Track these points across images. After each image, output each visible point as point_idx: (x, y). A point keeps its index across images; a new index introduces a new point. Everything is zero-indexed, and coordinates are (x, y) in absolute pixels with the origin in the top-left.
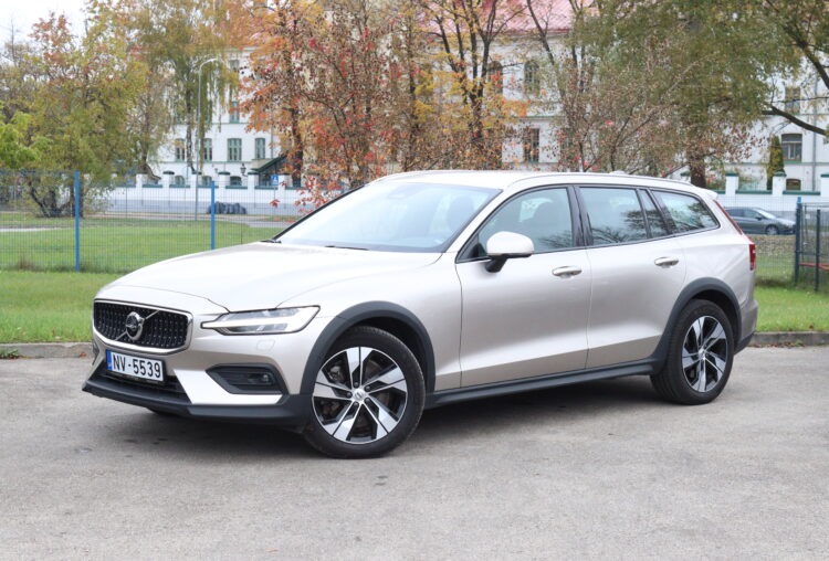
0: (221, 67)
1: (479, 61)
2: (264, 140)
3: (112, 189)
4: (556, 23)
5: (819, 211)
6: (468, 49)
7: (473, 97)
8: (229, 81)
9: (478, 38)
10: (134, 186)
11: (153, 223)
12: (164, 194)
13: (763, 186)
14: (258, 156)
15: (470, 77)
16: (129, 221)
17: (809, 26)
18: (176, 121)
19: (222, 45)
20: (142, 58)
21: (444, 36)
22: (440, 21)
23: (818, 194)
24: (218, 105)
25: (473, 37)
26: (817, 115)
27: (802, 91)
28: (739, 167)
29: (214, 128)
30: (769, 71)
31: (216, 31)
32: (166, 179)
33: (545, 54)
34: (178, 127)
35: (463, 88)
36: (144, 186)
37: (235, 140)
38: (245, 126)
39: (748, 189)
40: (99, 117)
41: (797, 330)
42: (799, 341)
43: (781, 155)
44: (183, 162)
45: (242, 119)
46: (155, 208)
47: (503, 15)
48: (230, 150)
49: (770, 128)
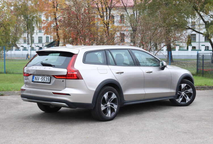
0: (36, 17)
1: (108, 15)
2: (48, 37)
3: (7, 51)
4: (129, 4)
5: (203, 55)
6: (105, 12)
7: (106, 25)
8: (39, 21)
9: (108, 9)
10: (13, 50)
11: (19, 60)
12: (21, 52)
13: (186, 48)
14: (47, 41)
15: (105, 19)
16: (13, 60)
17: (198, 5)
18: (24, 32)
19: (36, 11)
20: (15, 15)
21: (98, 8)
22: (97, 4)
23: (201, 50)
24: (36, 28)
25: (106, 9)
26: (200, 29)
27: (196, 22)
28: (179, 43)
29: (35, 34)
30: (188, 18)
31: (35, 7)
32: (21, 48)
33: (126, 13)
34: (25, 34)
35: (104, 22)
36: (15, 50)
37: (40, 37)
38: (44, 33)
39: (182, 49)
40: (3, 31)
41: (202, 86)
42: (202, 89)
43: (190, 40)
44: (26, 43)
45: (42, 31)
46: (19, 56)
47: (114, 2)
48: (39, 40)
49: (188, 33)
